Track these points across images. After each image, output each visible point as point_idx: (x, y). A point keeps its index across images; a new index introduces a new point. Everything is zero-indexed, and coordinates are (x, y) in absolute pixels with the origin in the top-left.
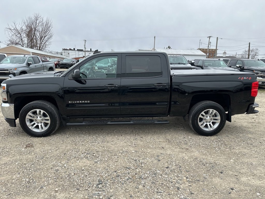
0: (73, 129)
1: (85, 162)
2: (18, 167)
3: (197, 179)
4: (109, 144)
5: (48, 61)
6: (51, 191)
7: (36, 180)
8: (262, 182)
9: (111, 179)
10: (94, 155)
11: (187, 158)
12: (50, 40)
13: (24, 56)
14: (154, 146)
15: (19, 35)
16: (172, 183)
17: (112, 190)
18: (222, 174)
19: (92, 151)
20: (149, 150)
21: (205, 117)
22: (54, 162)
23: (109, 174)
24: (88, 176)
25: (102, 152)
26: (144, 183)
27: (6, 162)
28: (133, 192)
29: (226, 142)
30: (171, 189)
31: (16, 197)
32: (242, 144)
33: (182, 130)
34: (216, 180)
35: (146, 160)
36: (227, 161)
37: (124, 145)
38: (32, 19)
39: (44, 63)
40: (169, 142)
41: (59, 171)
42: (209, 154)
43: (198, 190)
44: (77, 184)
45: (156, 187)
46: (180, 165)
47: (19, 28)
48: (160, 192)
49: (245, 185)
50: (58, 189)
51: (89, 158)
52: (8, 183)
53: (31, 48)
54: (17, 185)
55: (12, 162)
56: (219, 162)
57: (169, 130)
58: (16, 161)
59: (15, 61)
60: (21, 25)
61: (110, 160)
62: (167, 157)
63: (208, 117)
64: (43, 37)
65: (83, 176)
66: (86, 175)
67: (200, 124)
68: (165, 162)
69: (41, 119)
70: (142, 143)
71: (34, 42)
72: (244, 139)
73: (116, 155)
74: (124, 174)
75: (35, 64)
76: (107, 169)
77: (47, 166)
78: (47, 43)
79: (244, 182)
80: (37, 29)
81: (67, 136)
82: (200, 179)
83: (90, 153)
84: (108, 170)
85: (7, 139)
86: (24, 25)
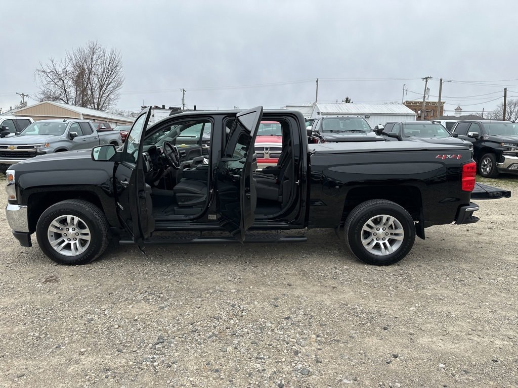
0: (134, 251)
1: (142, 308)
2: (26, 314)
3: (336, 338)
4: (193, 278)
5: (112, 130)
6: (73, 353)
7: (51, 335)
8: (457, 345)
9: (181, 336)
10: (162, 295)
11: (328, 302)
12: (117, 92)
13: (64, 121)
14: (275, 282)
15: (60, 83)
16: (287, 344)
17: (178, 354)
18: (386, 331)
19: (158, 289)
20: (263, 289)
21: (374, 231)
22: (89, 307)
23: (180, 328)
24: (141, 331)
25: (177, 291)
26: (237, 342)
27: (6, 306)
28: (215, 356)
29: (412, 276)
30: (283, 353)
31: (12, 361)
32: (443, 281)
33: (334, 254)
34: (371, 342)
35: (252, 305)
36: (403, 310)
37: (219, 281)
38: (84, 51)
39: (100, 134)
40: (305, 274)
41: (93, 322)
42: (374, 297)
43: (332, 356)
44: (119, 343)
45: (257, 350)
46: (313, 314)
47: (60, 70)
48: (261, 358)
49: (423, 349)
50: (85, 350)
51: (150, 301)
52: (4, 338)
53: (83, 106)
54: (17, 342)
55: (17, 305)
56: (387, 311)
57: (310, 254)
58: (23, 304)
59: (47, 131)
60: (64, 64)
61: (187, 305)
62: (292, 301)
63: (381, 230)
64: (105, 85)
65: (133, 329)
66: (138, 328)
67: (364, 242)
68: (287, 308)
69: (74, 232)
70: (254, 276)
71: (87, 94)
72: (450, 271)
73: (200, 297)
74: (206, 328)
75: (83, 135)
76: (178, 320)
77: (75, 313)
78: (112, 97)
79: (422, 345)
80: (93, 70)
81: (121, 264)
82: (341, 339)
83: (155, 293)
84: (180, 321)
85: (15, 268)
86: (70, 64)
